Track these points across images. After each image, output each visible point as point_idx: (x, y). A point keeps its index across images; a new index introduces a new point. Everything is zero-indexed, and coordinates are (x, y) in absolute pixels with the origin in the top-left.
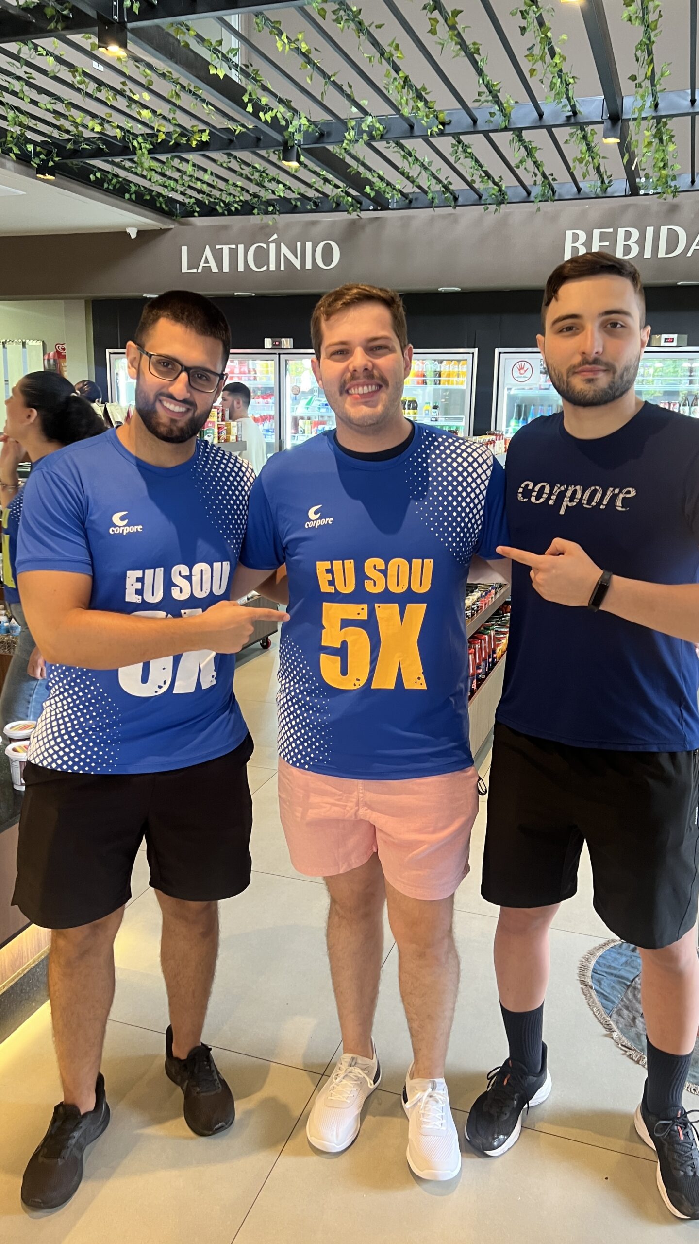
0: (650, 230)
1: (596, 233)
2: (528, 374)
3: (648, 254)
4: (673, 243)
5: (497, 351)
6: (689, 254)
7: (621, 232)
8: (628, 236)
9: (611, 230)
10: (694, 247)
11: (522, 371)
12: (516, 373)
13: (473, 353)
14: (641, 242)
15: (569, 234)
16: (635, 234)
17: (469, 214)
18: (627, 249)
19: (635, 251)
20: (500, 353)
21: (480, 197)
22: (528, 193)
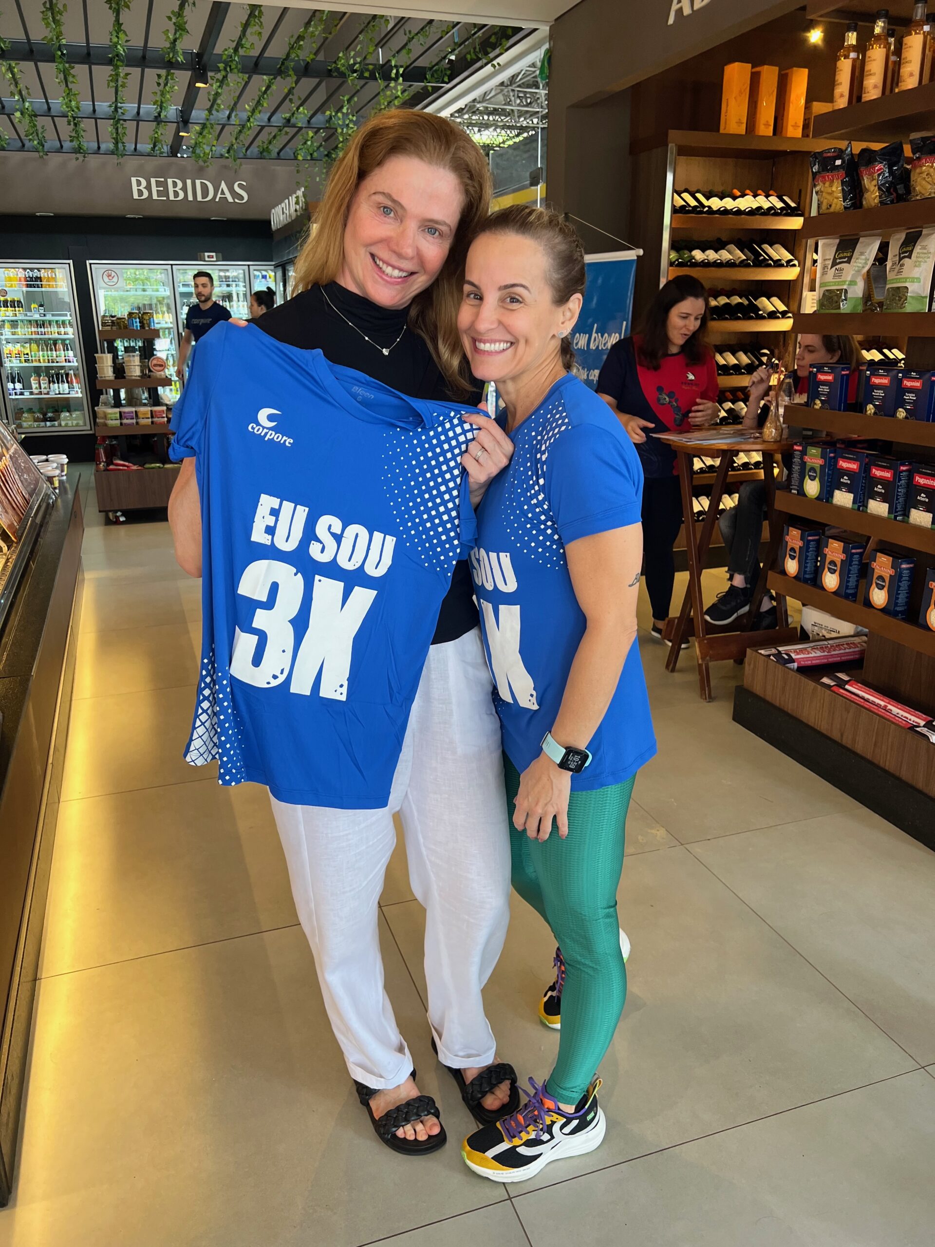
0: (189, 182)
1: (153, 181)
2: (115, 279)
3: (190, 198)
4: (205, 193)
5: (88, 262)
6: (217, 200)
7: (170, 181)
8: (175, 184)
9: (163, 180)
10: (219, 195)
11: (110, 278)
12: (106, 279)
13: (69, 264)
14: (184, 189)
15: (134, 180)
16: (180, 184)
17: (55, 160)
18: (176, 194)
19: (181, 195)
20: (90, 264)
21: (62, 147)
22: (99, 148)
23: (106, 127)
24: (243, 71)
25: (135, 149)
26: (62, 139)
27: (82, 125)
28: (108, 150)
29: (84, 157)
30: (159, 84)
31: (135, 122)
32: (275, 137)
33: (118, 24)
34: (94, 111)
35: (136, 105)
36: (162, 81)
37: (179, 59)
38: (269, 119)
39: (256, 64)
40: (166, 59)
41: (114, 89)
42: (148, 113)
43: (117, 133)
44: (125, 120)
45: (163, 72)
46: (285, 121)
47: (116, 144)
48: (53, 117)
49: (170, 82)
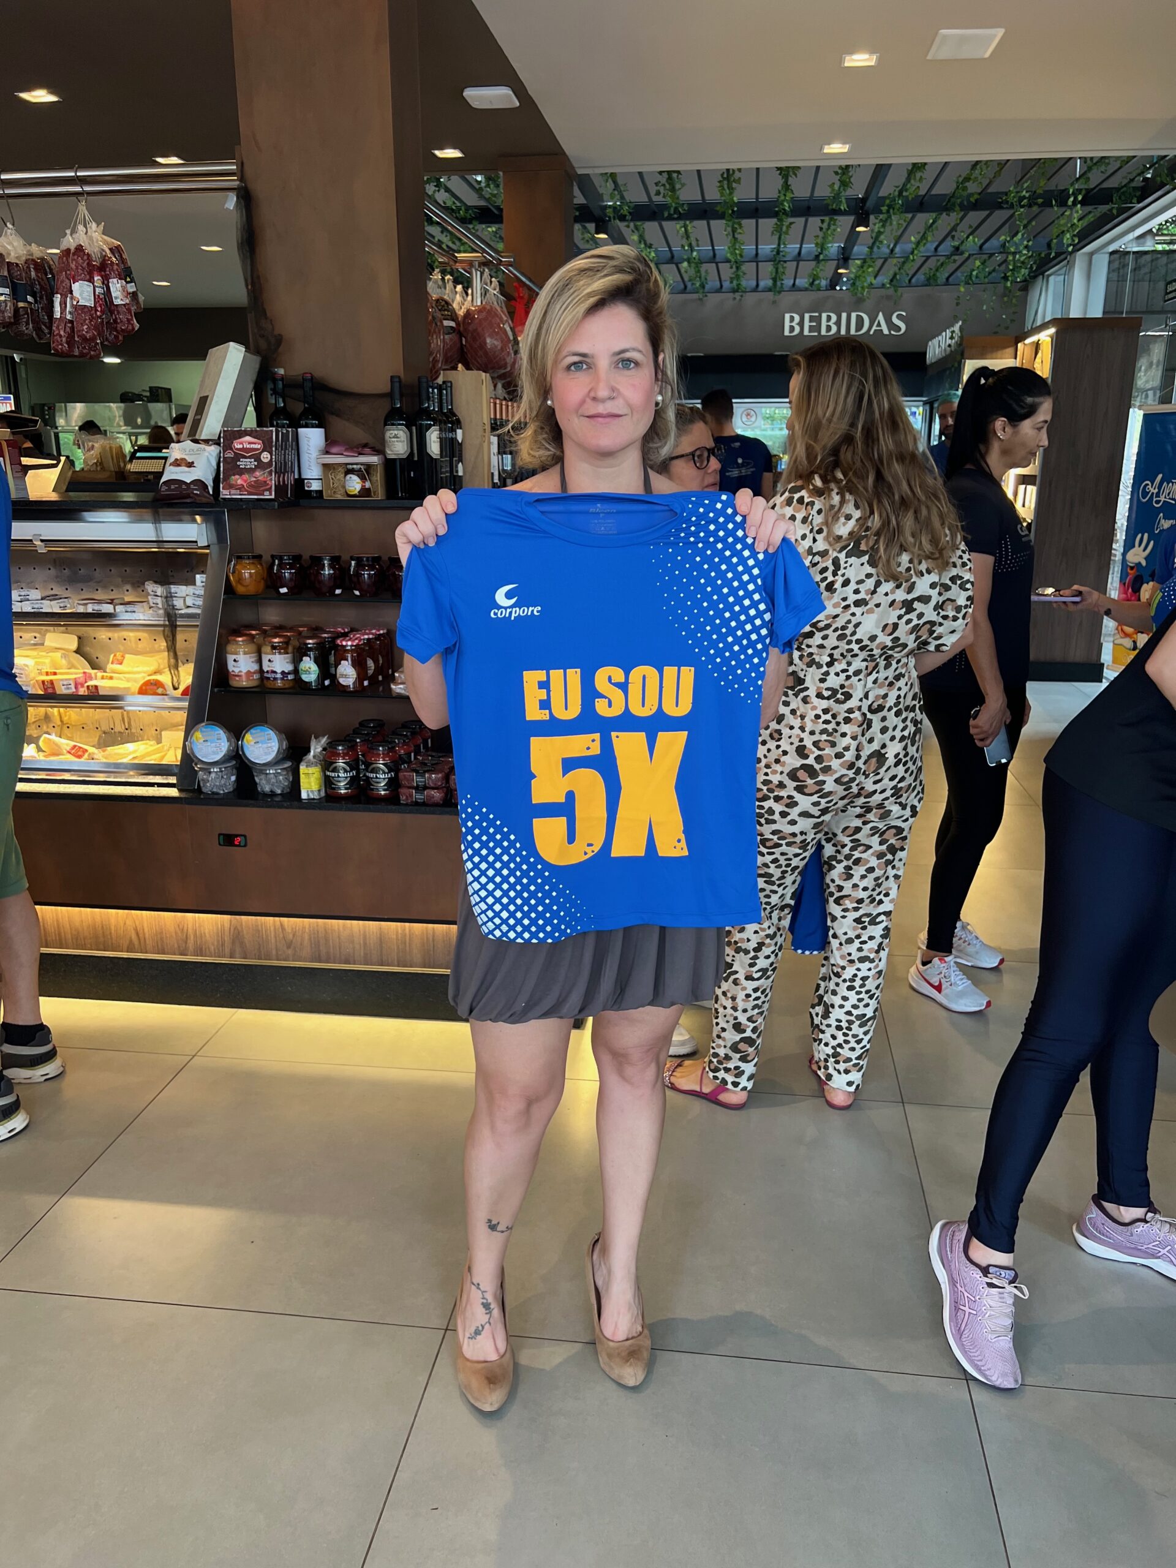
0: (844, 315)
1: (807, 316)
4: (859, 326)
6: (872, 333)
7: (824, 316)
8: (829, 318)
9: (817, 314)
10: (874, 328)
11: (748, 416)
12: (744, 419)
14: (838, 323)
15: (787, 316)
16: (834, 318)
17: (713, 299)
18: (829, 328)
19: (834, 329)
21: (721, 286)
22: (757, 285)
23: (767, 268)
24: (907, 212)
25: (794, 284)
26: (723, 278)
27: (743, 268)
28: (765, 288)
29: (742, 296)
30: (821, 229)
31: (795, 263)
32: (942, 264)
33: (786, 187)
34: (757, 254)
35: (798, 246)
36: (825, 226)
37: (842, 208)
38: (936, 249)
39: (921, 203)
40: (830, 207)
41: (777, 236)
42: (809, 253)
43: (777, 272)
44: (785, 262)
45: (827, 219)
46: (953, 249)
47: (775, 280)
48: (717, 263)
49: (832, 227)
